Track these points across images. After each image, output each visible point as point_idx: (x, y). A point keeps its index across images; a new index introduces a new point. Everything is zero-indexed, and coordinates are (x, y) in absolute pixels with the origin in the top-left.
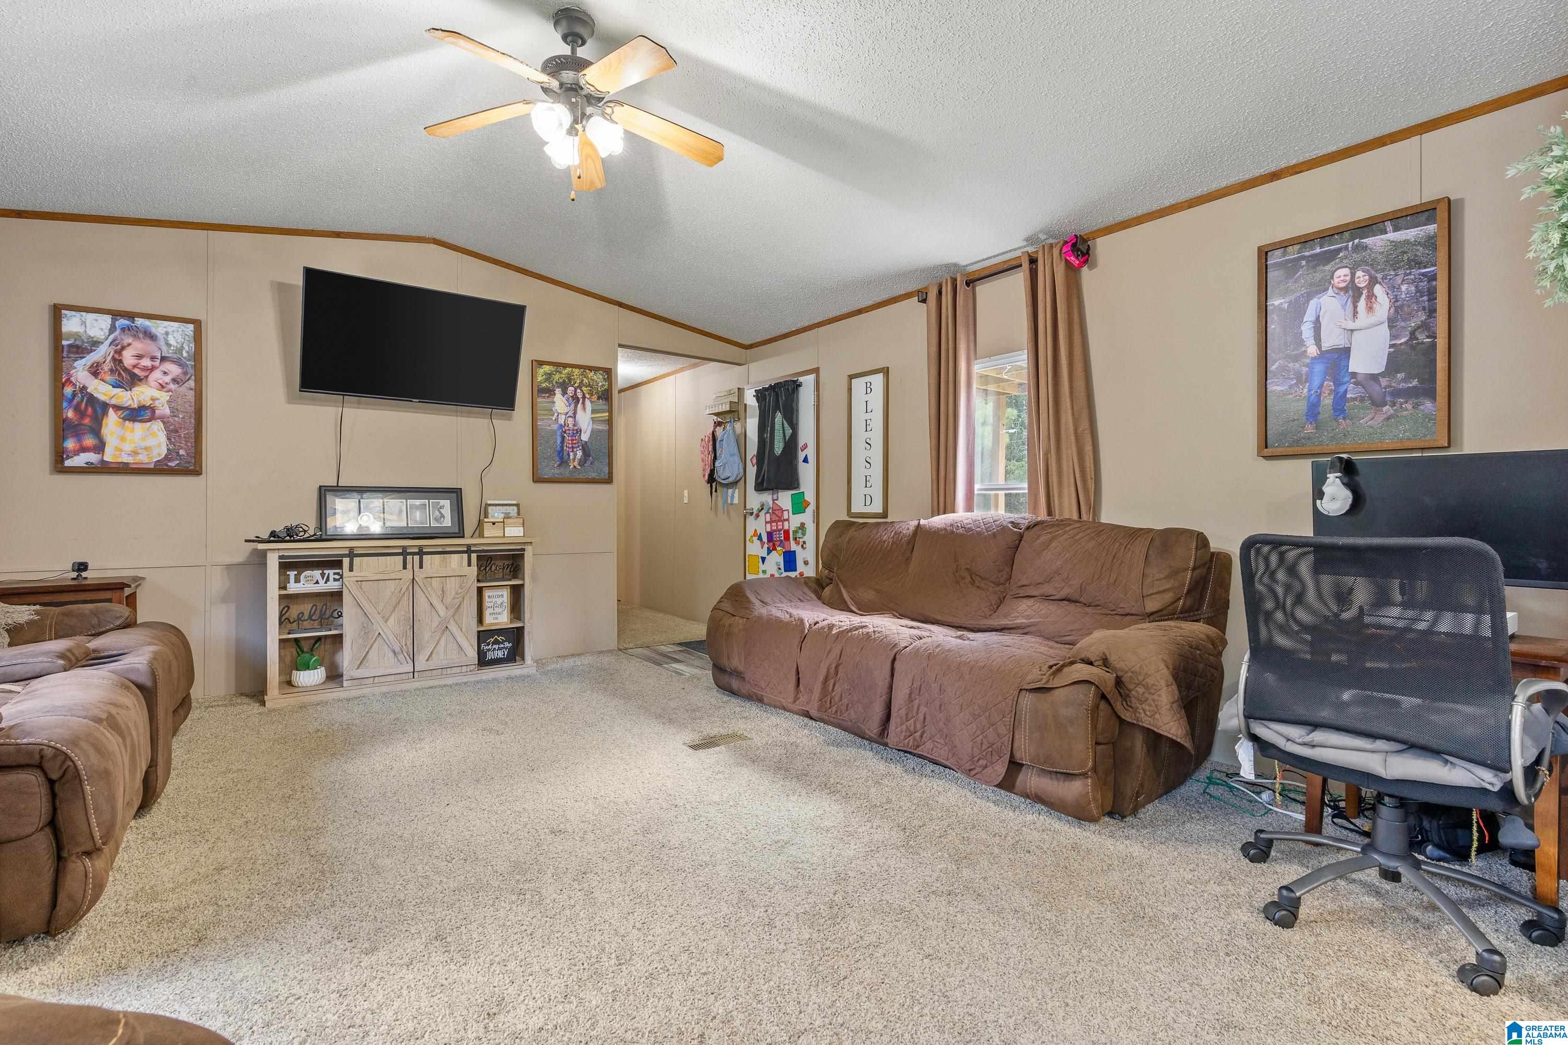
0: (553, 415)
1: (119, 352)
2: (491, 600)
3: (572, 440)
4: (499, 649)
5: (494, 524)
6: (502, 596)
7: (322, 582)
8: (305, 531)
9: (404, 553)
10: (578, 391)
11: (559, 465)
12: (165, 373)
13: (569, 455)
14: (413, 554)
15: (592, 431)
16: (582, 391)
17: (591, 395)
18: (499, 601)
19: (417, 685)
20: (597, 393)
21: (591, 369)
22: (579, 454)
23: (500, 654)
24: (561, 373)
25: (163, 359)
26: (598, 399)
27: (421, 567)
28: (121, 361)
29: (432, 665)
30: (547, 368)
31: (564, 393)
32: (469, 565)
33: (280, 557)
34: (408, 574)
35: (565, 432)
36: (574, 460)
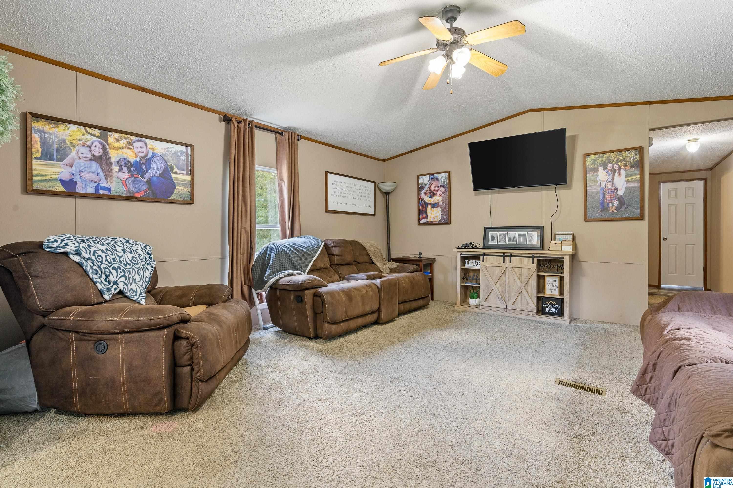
0: (598, 183)
1: (430, 187)
2: (549, 282)
3: (610, 196)
4: (554, 308)
5: (556, 244)
6: (556, 281)
7: (475, 265)
8: (473, 245)
9: (504, 255)
10: (615, 165)
11: (602, 211)
12: (441, 191)
13: (608, 204)
14: (507, 256)
15: (626, 188)
16: (618, 165)
17: (626, 166)
18: (554, 283)
19: (507, 315)
20: (631, 163)
21: (625, 150)
22: (616, 203)
23: (553, 311)
24: (602, 157)
25: (441, 186)
26: (631, 167)
27: (510, 262)
28: (431, 189)
29: (514, 307)
30: (593, 157)
31: (605, 168)
32: (533, 263)
33: (461, 254)
34: (504, 265)
35: (606, 191)
36: (612, 207)
